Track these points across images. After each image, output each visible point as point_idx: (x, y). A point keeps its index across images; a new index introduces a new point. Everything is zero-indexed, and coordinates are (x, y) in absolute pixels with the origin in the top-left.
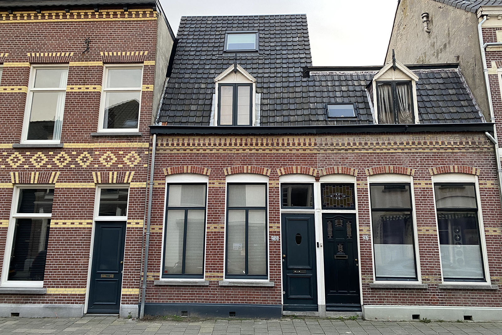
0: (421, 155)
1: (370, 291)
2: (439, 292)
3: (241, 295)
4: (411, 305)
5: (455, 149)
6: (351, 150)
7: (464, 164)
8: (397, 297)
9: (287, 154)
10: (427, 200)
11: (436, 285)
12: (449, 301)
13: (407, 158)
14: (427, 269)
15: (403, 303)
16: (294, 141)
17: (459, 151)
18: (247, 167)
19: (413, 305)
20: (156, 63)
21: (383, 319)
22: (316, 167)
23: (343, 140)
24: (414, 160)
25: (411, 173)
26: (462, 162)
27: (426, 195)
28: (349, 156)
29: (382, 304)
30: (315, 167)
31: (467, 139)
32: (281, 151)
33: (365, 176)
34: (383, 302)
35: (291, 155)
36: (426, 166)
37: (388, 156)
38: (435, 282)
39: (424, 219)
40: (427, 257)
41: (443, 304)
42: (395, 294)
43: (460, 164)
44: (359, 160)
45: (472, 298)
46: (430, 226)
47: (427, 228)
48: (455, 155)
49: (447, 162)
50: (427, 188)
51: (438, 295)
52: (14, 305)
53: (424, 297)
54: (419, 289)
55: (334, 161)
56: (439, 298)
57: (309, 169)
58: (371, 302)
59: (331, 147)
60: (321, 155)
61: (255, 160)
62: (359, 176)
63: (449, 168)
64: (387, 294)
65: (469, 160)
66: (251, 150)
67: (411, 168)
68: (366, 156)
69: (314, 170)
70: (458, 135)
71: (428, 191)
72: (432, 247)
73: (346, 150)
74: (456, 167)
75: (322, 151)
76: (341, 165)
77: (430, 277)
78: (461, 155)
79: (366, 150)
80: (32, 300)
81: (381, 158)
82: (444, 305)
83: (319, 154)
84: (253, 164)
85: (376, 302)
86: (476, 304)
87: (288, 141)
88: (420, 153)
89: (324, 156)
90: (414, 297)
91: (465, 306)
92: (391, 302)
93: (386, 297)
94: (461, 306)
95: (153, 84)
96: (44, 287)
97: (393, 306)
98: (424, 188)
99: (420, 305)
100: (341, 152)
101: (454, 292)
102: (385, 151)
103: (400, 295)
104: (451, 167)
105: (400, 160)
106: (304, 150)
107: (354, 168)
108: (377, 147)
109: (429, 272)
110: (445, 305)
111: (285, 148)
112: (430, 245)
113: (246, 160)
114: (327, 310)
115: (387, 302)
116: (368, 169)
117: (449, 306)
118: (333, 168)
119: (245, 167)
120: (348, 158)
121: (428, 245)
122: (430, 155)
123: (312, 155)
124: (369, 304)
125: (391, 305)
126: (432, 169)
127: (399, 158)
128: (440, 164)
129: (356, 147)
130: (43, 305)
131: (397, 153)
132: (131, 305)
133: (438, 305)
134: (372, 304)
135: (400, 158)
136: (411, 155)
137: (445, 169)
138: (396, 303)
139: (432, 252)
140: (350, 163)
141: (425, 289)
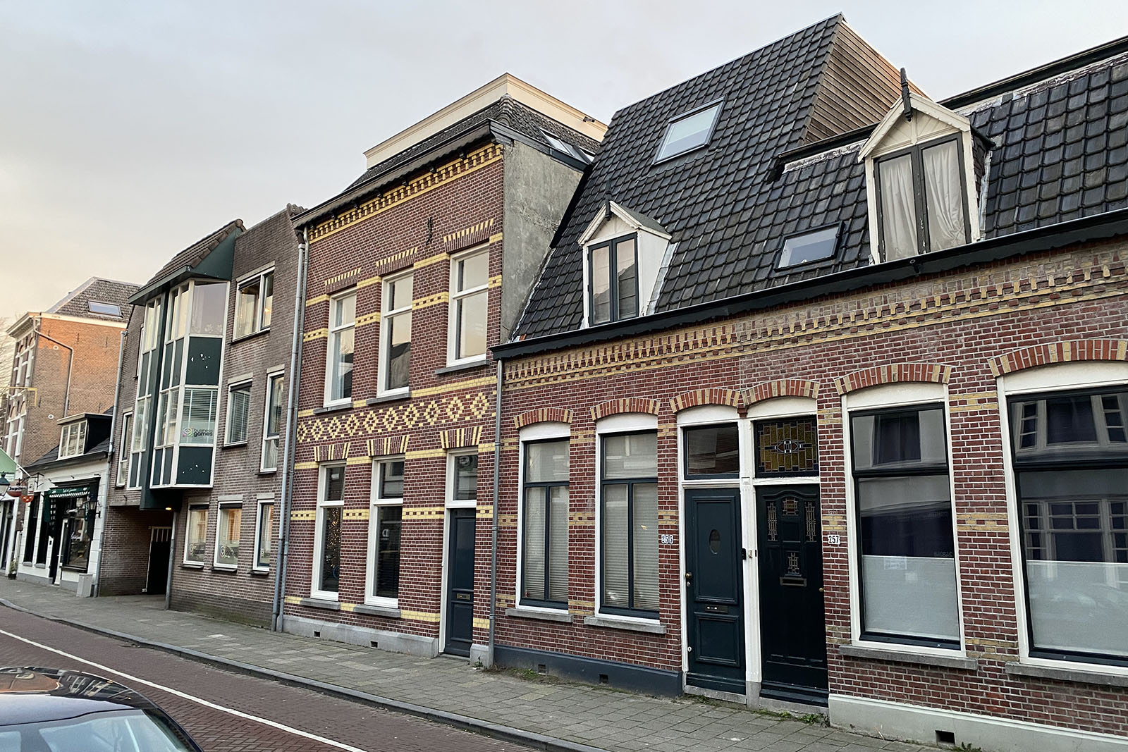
0: (968, 328)
1: (841, 664)
2: (1008, 684)
3: (617, 645)
4: (934, 706)
5: (1064, 295)
6: (804, 340)
7: (1091, 335)
8: (902, 683)
9: (687, 366)
10: (981, 443)
11: (1000, 664)
12: (1036, 708)
13: (933, 339)
14: (976, 622)
15: (917, 699)
16: (695, 338)
17: (1075, 300)
18: (624, 400)
19: (939, 707)
20: (503, 236)
21: (866, 729)
22: (738, 387)
23: (786, 319)
24: (951, 343)
25: (941, 377)
26: (1084, 329)
27: (981, 431)
28: (800, 355)
29: (868, 697)
30: (736, 387)
31: (1096, 262)
32: (676, 363)
33: (835, 395)
34: (871, 692)
35: (693, 368)
36: (980, 355)
37: (886, 341)
38: (998, 657)
39: (971, 492)
40: (978, 590)
41: (1018, 715)
42: (897, 676)
43: (1078, 337)
44: (821, 361)
45: (1105, 711)
46: (989, 511)
47: (981, 516)
48: (1064, 313)
49: (1040, 335)
50: (982, 412)
51: (1007, 691)
52: (373, 631)
53: (968, 692)
54: (955, 671)
55: (772, 368)
56: (1008, 697)
57: (725, 391)
58: (844, 688)
59: (764, 340)
60: (747, 360)
61: (637, 386)
62: (822, 397)
63: (1046, 351)
64: (879, 674)
65: (1107, 320)
66: (628, 366)
67: (942, 364)
68: (838, 348)
69: (734, 393)
70: (1069, 256)
71: (986, 418)
72: (991, 566)
73: (795, 341)
74: (1067, 346)
75: (748, 352)
76: (786, 377)
77: (986, 642)
78: (1084, 310)
79: (837, 335)
80: (390, 626)
81: (871, 349)
82: (1020, 719)
83: (742, 357)
84: (633, 395)
85: (854, 689)
86: (1117, 727)
87: (686, 339)
88: (966, 321)
89: (753, 361)
90: (943, 689)
91: (1082, 728)
92: (889, 694)
93: (876, 680)
94: (1070, 726)
95: (501, 274)
96: (399, 608)
97: (894, 703)
98: (976, 413)
99: (958, 710)
100: (785, 347)
101: (1050, 689)
102: (878, 330)
103: (909, 678)
104: (1053, 348)
105: (915, 347)
106: (716, 353)
107: (811, 380)
108: (859, 323)
109: (982, 629)
110: (1026, 720)
111: (681, 354)
112: (986, 559)
113: (622, 387)
114: (761, 695)
115: (881, 693)
116: (842, 380)
117: (1037, 722)
118: (770, 384)
119: (621, 401)
120: (798, 359)
121: (982, 559)
122: (993, 324)
123: (730, 363)
124: (840, 693)
125: (889, 700)
126: (998, 361)
127: (912, 342)
128: (1021, 344)
129: (814, 331)
130: (399, 633)
131: (908, 331)
132: (482, 646)
133: (1004, 717)
134: (847, 693)
135: (915, 342)
136: (943, 332)
137: (1033, 356)
138: (899, 698)
139: (992, 579)
140: (803, 369)
141: (972, 672)
